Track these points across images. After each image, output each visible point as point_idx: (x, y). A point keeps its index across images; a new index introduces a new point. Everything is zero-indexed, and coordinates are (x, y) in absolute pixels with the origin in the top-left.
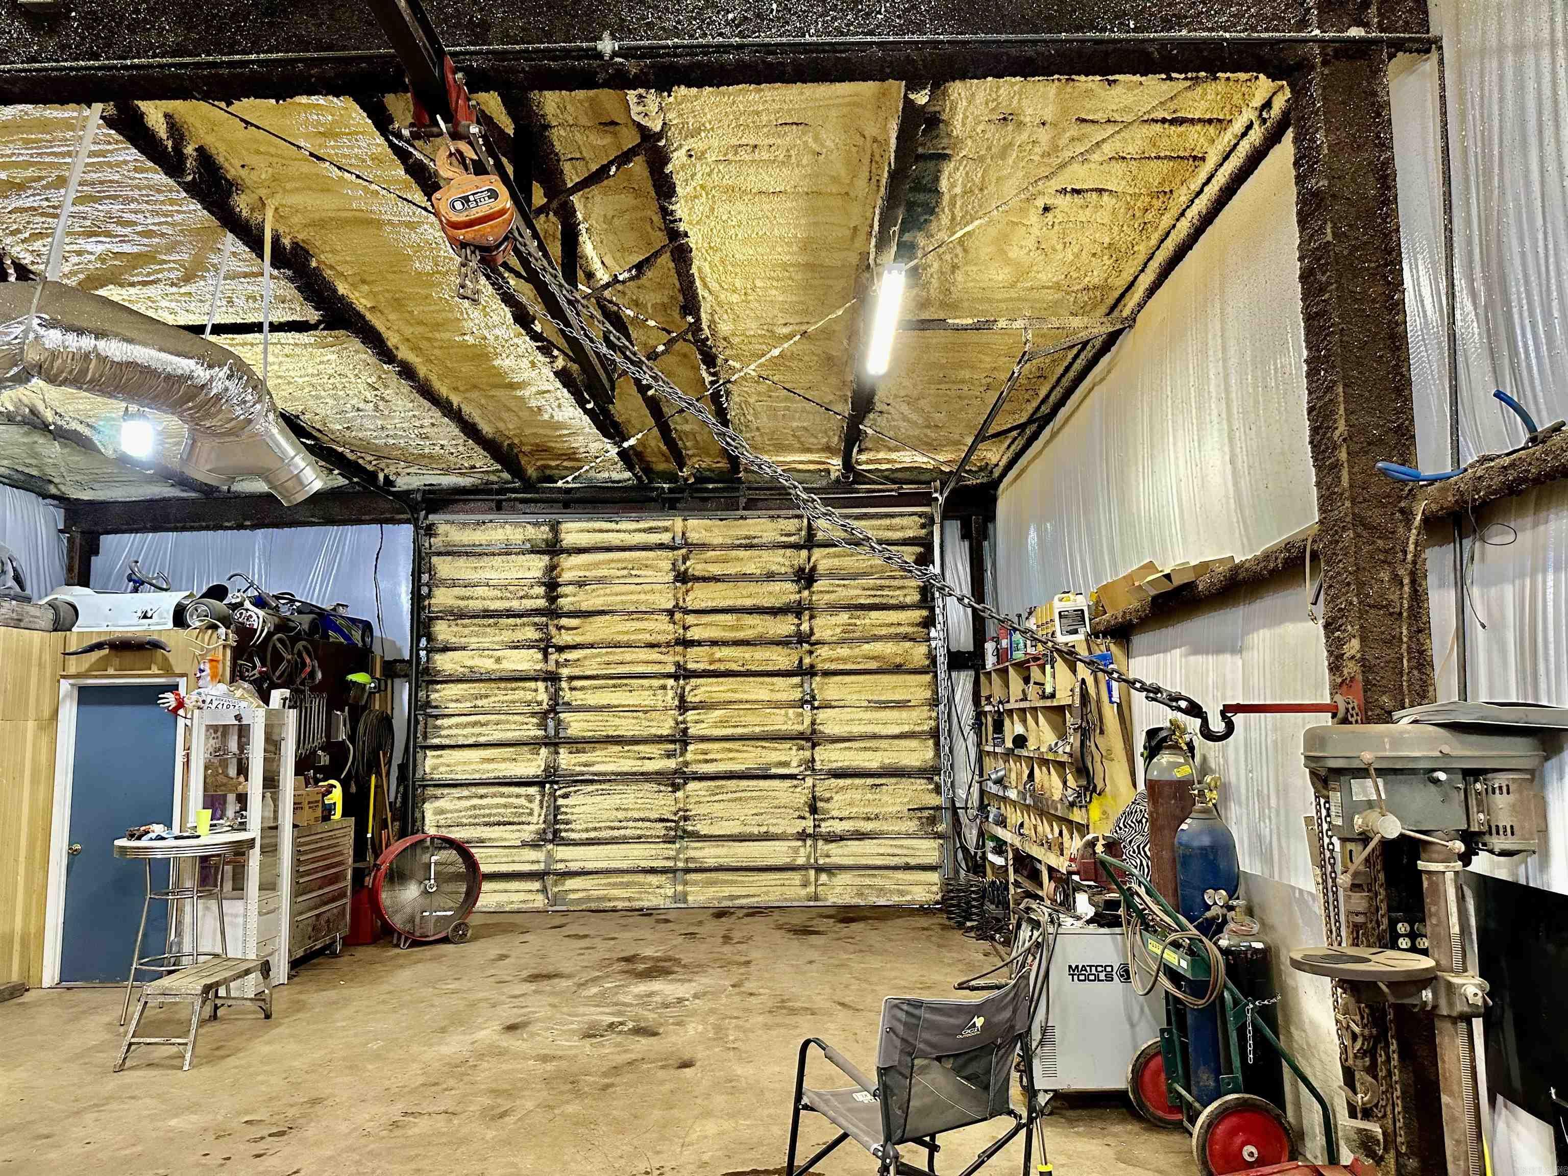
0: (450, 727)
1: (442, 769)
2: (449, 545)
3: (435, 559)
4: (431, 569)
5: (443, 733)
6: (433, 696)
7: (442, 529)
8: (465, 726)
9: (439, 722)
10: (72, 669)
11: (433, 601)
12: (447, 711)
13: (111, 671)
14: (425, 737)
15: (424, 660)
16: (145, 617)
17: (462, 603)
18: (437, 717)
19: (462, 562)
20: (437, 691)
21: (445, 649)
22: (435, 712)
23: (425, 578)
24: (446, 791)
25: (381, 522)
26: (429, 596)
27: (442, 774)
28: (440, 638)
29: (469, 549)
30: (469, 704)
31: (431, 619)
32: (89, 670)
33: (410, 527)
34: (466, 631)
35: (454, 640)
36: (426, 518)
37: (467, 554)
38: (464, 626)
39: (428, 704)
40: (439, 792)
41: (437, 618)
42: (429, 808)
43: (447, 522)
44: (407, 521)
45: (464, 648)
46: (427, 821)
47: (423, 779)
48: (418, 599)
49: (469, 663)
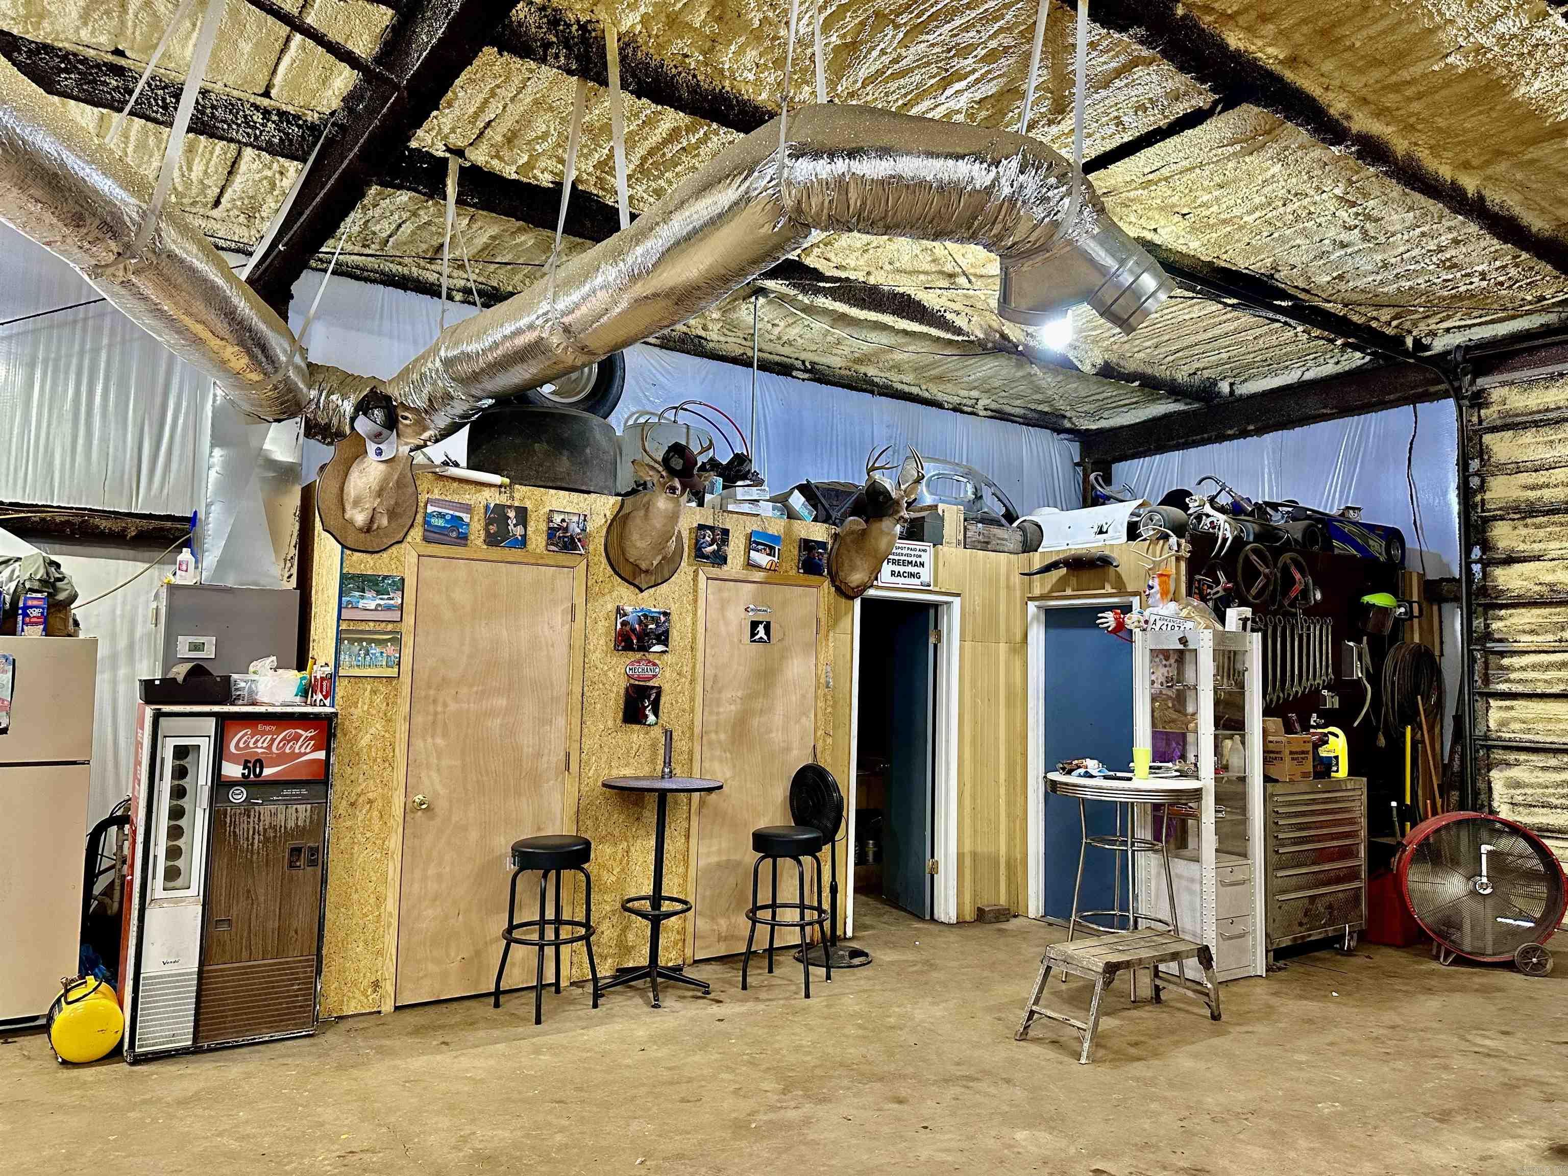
0: (1523, 669)
1: (1516, 726)
2: (1508, 414)
3: (1487, 438)
4: (1482, 453)
5: (1513, 676)
6: (1496, 625)
7: (1496, 395)
8: (1548, 667)
9: (1506, 661)
10: (1037, 592)
11: (1488, 496)
12: (1517, 646)
13: (1069, 592)
14: (1487, 681)
15: (1478, 576)
16: (1101, 532)
17: (1532, 495)
18: (1502, 654)
19: (1528, 436)
20: (1501, 619)
21: (1510, 560)
22: (1499, 647)
23: (1475, 465)
24: (1522, 757)
25: (1414, 400)
26: (1482, 488)
27: (1514, 732)
28: (1501, 545)
29: (1537, 417)
30: (1550, 637)
31: (1486, 521)
32: (1051, 591)
33: (1451, 402)
34: (1542, 533)
35: (1522, 547)
36: (1473, 382)
37: (1536, 424)
38: (1538, 527)
39: (1488, 635)
40: (1512, 757)
41: (1495, 518)
42: (1498, 777)
43: (1503, 384)
44: (1445, 395)
45: (1538, 558)
46: (1496, 795)
47: (1486, 738)
48: (1466, 493)
49: (1549, 578)
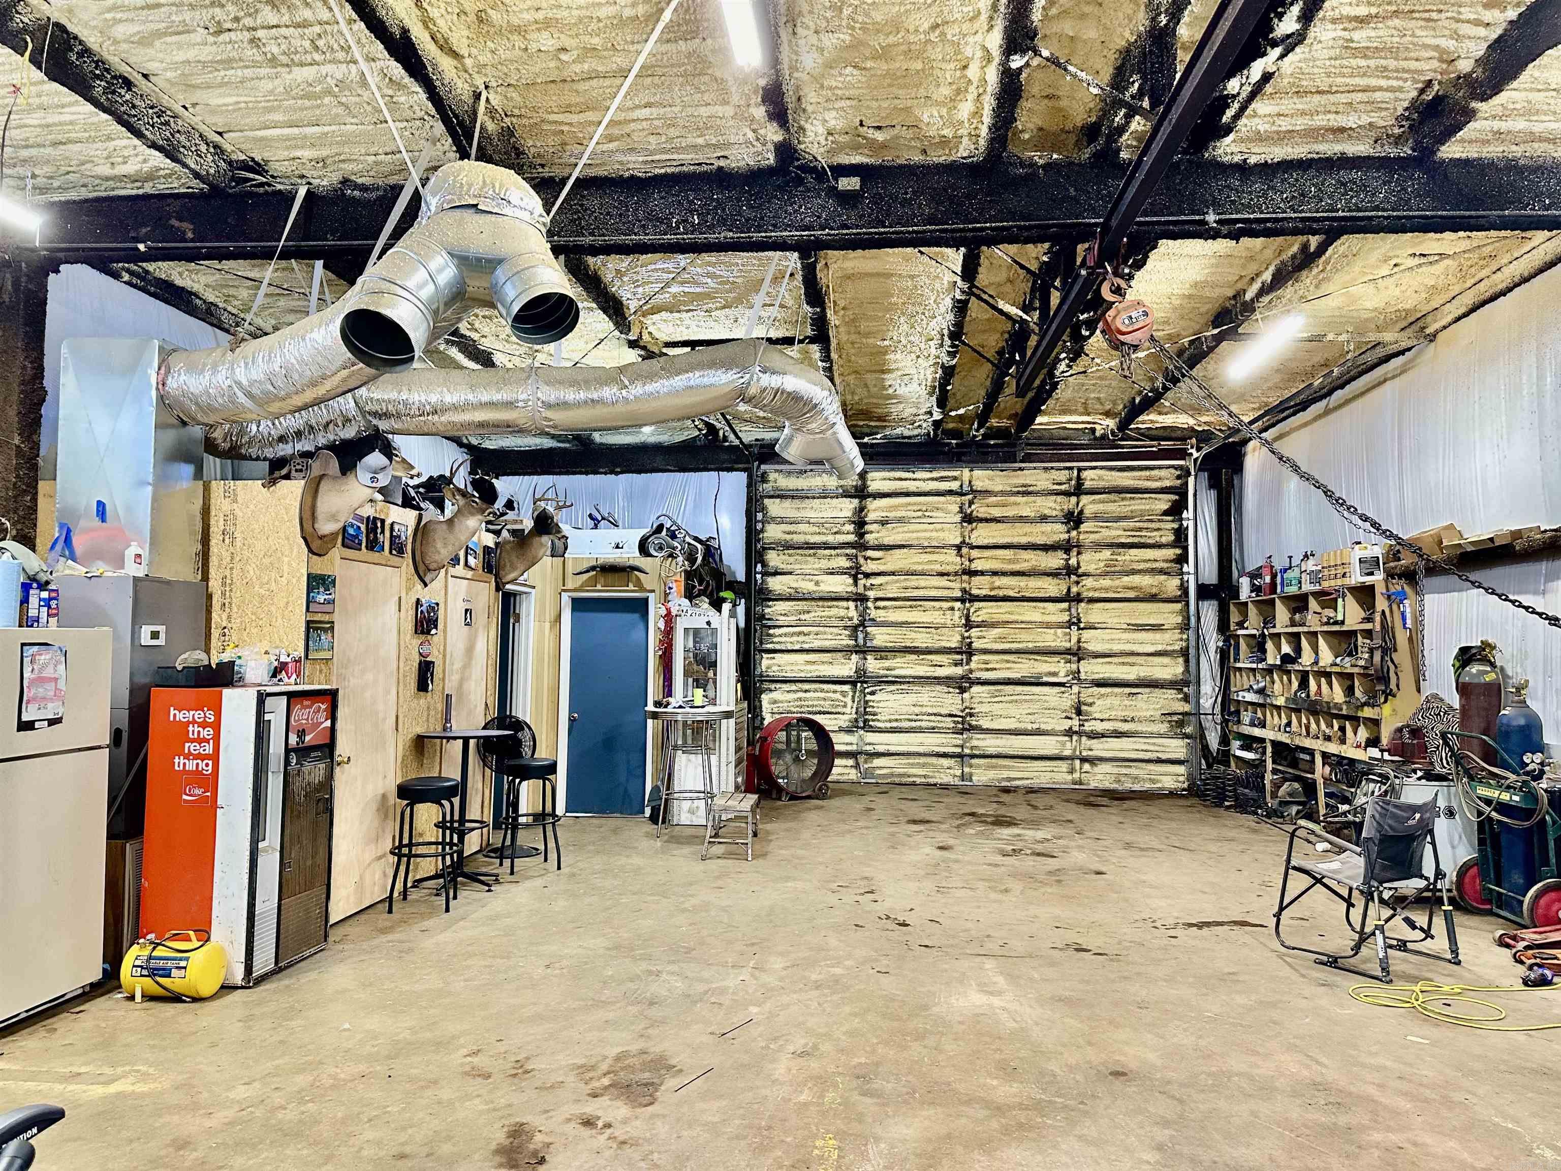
0: (780, 636)
1: (775, 668)
2: (777, 489)
3: (766, 501)
4: (763, 509)
5: (775, 640)
6: (767, 610)
7: (772, 476)
8: (793, 634)
9: (771, 631)
10: (570, 585)
11: (765, 535)
12: (778, 623)
13: (599, 587)
14: (761, 643)
15: (759, 582)
16: (617, 547)
17: (788, 537)
18: (770, 627)
19: (787, 503)
20: (770, 607)
21: (776, 573)
22: (770, 623)
23: (760, 516)
24: (778, 685)
25: (718, 470)
26: (762, 531)
27: (774, 672)
28: (771, 564)
29: (795, 494)
30: (794, 618)
31: (764, 549)
32: (582, 586)
33: (744, 475)
34: (792, 559)
35: (782, 566)
36: (759, 467)
37: (793, 497)
38: (790, 555)
39: (763, 617)
40: (773, 686)
41: (770, 549)
42: (765, 698)
43: (776, 471)
44: (744, 470)
45: (791, 573)
46: (764, 709)
47: (761, 676)
48: (752, 535)
49: (794, 585)
